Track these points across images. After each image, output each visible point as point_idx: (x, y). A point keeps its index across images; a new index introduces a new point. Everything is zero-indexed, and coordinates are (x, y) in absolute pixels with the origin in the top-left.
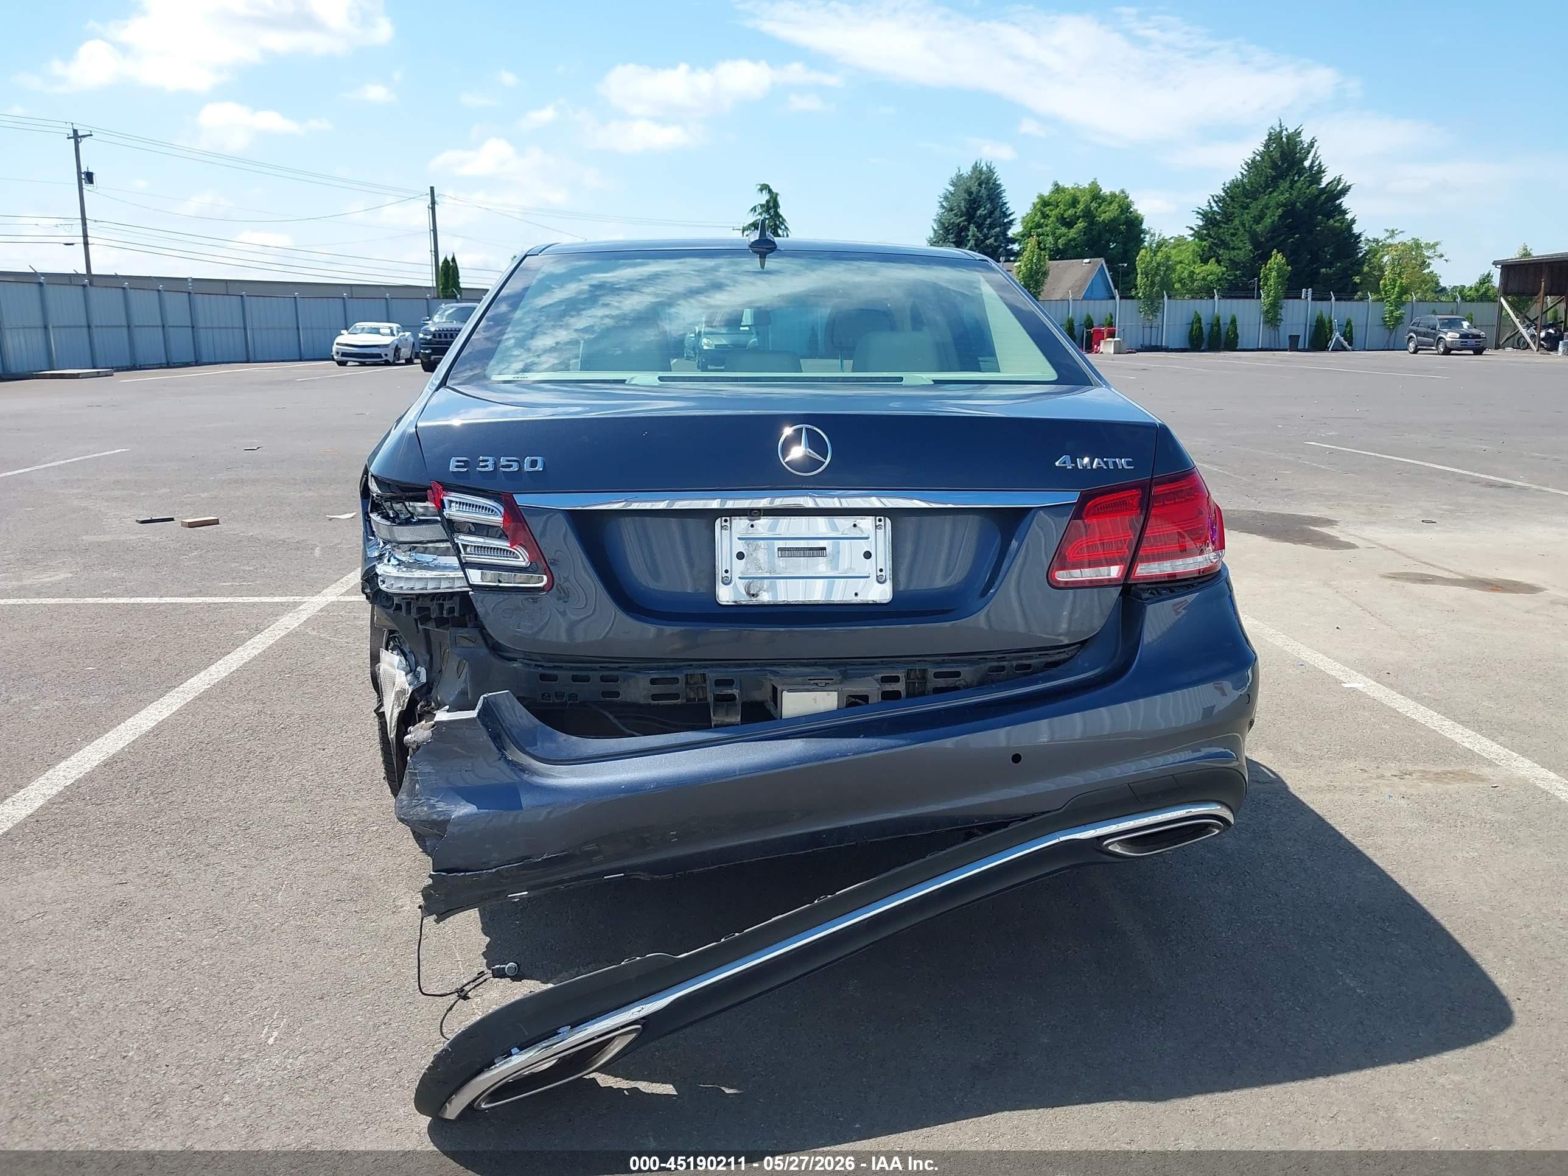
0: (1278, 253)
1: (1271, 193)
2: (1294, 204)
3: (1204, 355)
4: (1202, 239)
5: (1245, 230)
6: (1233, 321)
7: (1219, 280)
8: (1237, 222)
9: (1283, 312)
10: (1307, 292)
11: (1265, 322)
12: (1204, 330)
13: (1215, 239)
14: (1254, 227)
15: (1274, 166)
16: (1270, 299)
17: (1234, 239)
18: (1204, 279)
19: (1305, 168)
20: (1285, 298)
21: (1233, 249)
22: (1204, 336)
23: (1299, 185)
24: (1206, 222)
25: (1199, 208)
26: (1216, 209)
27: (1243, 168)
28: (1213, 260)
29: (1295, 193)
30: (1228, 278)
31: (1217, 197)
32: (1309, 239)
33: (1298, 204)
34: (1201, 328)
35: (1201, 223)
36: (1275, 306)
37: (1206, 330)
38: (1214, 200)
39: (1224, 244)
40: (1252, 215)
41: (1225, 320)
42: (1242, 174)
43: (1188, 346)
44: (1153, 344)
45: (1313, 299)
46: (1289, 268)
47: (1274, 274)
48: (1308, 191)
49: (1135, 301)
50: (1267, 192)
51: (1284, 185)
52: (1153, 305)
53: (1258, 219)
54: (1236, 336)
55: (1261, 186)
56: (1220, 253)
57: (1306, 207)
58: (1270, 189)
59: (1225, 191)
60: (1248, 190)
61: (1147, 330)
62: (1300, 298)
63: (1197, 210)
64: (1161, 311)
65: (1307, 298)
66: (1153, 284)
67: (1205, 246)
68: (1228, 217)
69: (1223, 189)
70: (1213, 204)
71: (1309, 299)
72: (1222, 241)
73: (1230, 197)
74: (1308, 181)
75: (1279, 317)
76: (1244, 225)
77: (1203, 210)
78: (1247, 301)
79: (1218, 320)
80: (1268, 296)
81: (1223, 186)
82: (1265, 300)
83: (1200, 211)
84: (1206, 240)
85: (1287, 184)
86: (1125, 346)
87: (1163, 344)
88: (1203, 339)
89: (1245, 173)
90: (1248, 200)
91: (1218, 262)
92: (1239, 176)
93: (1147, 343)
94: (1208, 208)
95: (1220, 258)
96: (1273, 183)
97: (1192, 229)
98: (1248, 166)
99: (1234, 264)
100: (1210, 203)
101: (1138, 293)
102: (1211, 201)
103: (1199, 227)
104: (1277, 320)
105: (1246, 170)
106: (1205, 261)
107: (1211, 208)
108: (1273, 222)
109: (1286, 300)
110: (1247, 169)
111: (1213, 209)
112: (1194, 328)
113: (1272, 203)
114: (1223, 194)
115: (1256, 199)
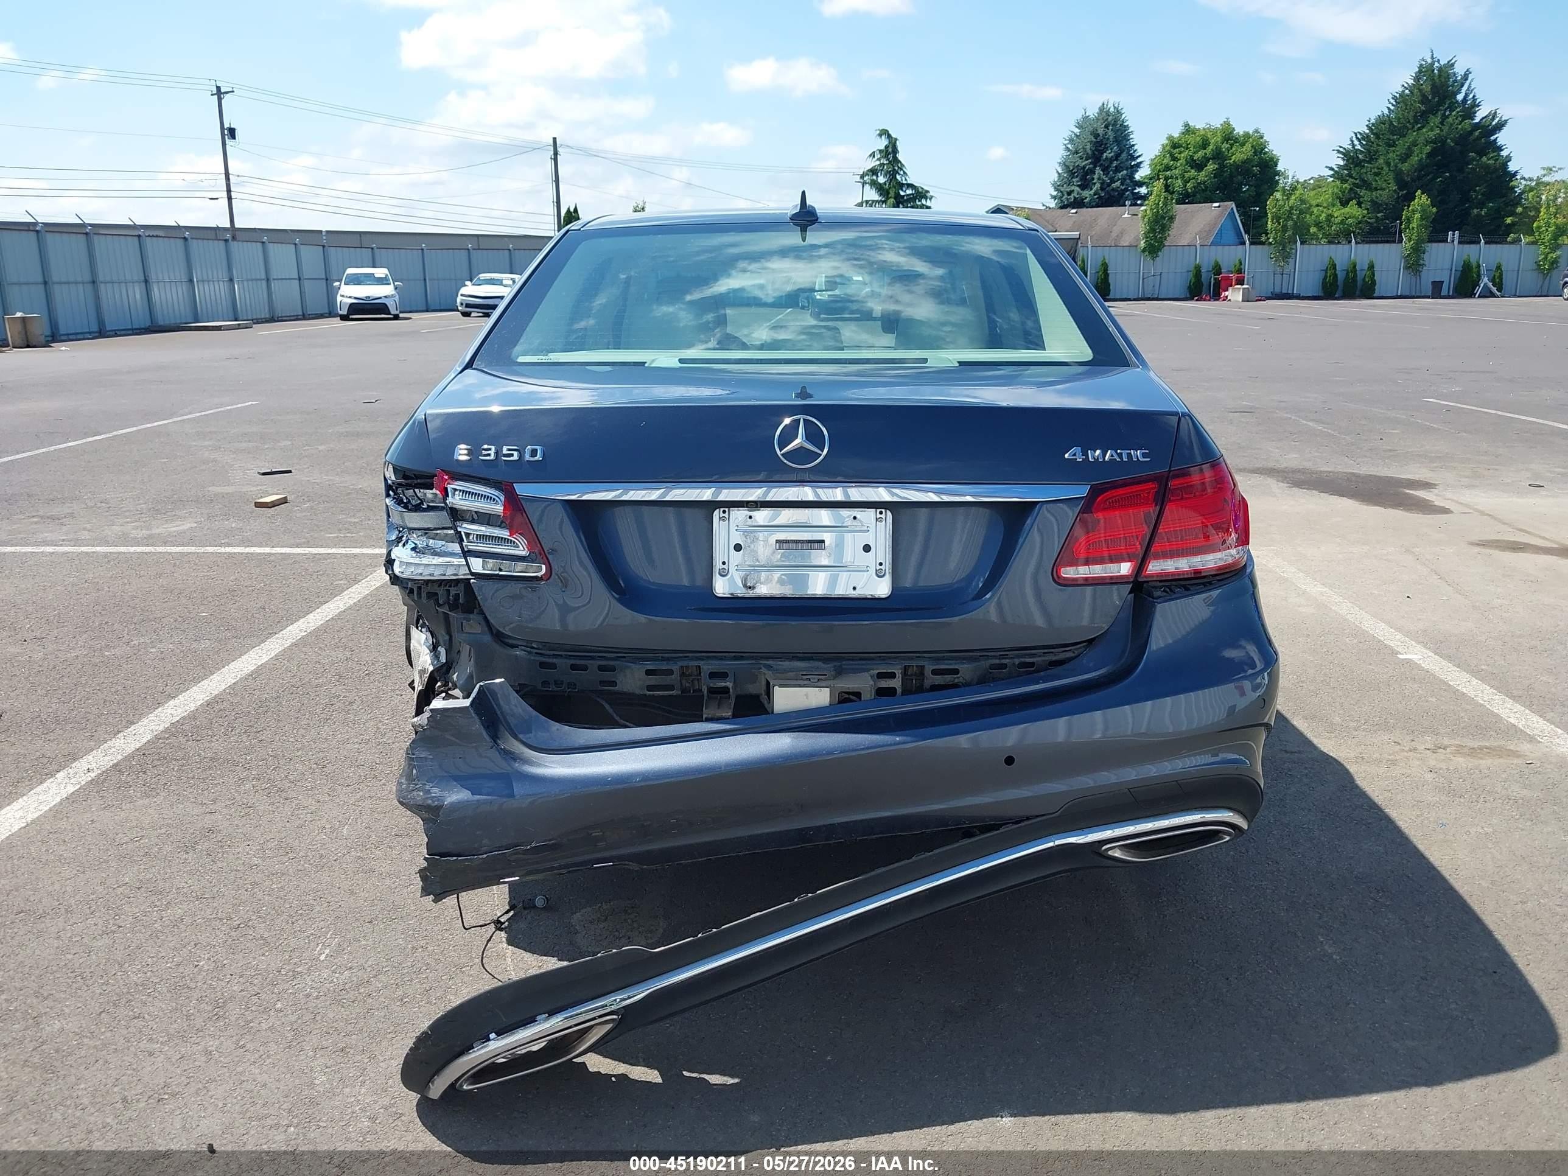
0: (1423, 193)
1: (1419, 129)
2: (1444, 142)
3: (1341, 304)
4: (1343, 180)
5: (1390, 170)
6: (1371, 267)
7: (1360, 223)
8: (1381, 161)
9: (1426, 256)
10: (1454, 235)
11: (1406, 268)
12: (1339, 276)
13: (1356, 179)
14: (1400, 165)
15: (1424, 100)
16: (1412, 242)
17: (1377, 178)
18: (1342, 222)
19: (1457, 101)
20: (1428, 242)
21: (1376, 189)
22: (1339, 283)
23: (1450, 120)
24: (1347, 161)
25: (1341, 147)
26: (1359, 147)
27: (1390, 103)
28: (1354, 201)
29: (1446, 128)
30: (1369, 220)
31: (1360, 134)
32: (1458, 178)
33: (1449, 140)
34: (1335, 275)
35: (1342, 163)
36: (1417, 250)
37: (1341, 276)
38: (1357, 138)
39: (1366, 185)
40: (1398, 153)
41: (1362, 265)
42: (1389, 108)
43: (1321, 294)
44: (1284, 291)
45: (1459, 243)
46: (1435, 210)
47: (1417, 215)
48: (1460, 127)
49: (1266, 247)
50: (1416, 127)
51: (1435, 120)
52: (1284, 252)
53: (1405, 158)
54: (1374, 283)
55: (1409, 122)
56: (1361, 194)
57: (1456, 144)
58: (1419, 125)
59: (1370, 128)
60: (1395, 126)
61: (1278, 277)
62: (1446, 241)
63: (1338, 148)
64: (1293, 256)
65: (1453, 241)
66: (1285, 229)
67: (1346, 188)
68: (1371, 156)
69: (1367, 126)
70: (1356, 142)
71: (1456, 242)
72: (1363, 180)
73: (1374, 134)
74: (1461, 116)
75: (1421, 262)
76: (1388, 164)
77: (1344, 149)
78: (1387, 245)
79: (1355, 266)
80: (1410, 240)
81: (1367, 123)
82: (1407, 244)
83: (1341, 150)
84: (1347, 181)
85: (1438, 120)
86: (1254, 295)
87: (1295, 292)
88: (1337, 286)
89: (1392, 108)
90: (1395, 137)
91: (1359, 204)
92: (1386, 112)
93: (1277, 290)
94: (1350, 147)
95: (1361, 199)
96: (1422, 118)
97: (1331, 169)
98: (1396, 101)
99: (1376, 206)
100: (1352, 141)
101: (1269, 239)
102: (1354, 139)
103: (1339, 166)
104: (1421, 265)
105: (1393, 105)
106: (1344, 203)
107: (1354, 146)
108: (1420, 161)
109: (1429, 244)
110: (1394, 103)
111: (1356, 147)
112: (1328, 275)
113: (1421, 140)
114: (1367, 131)
115: (1404, 136)
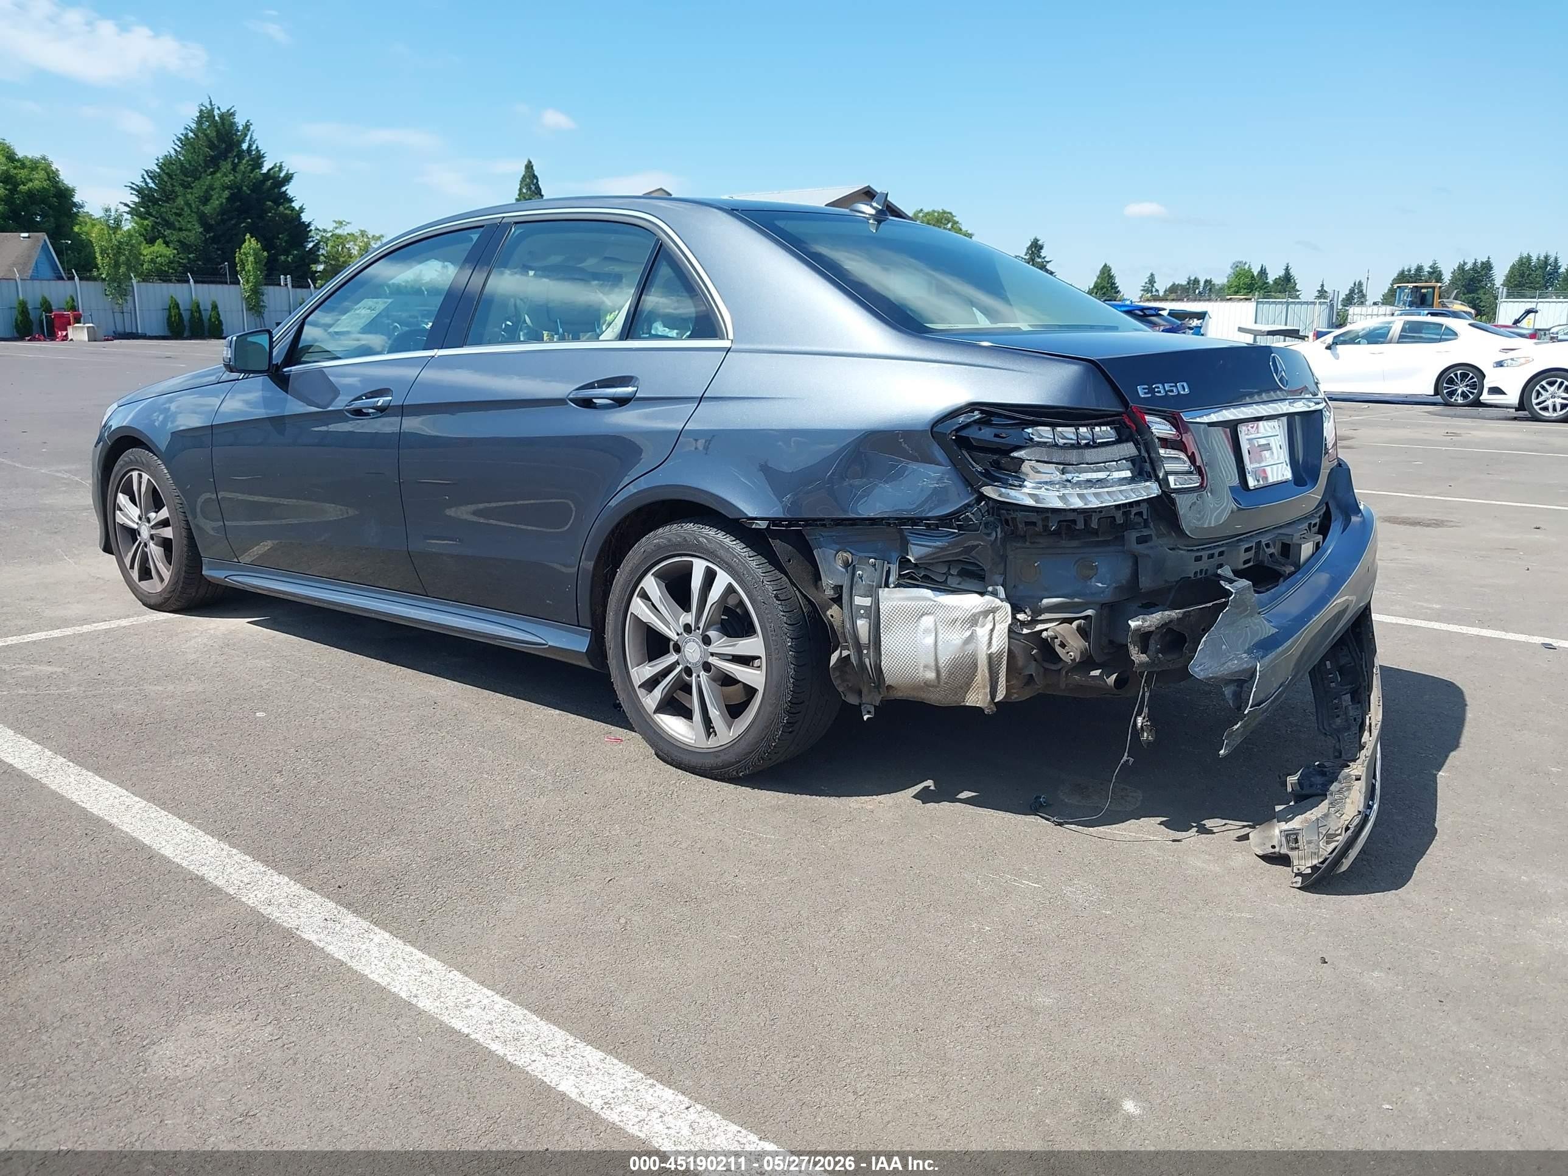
0: (252, 237)
1: (212, 173)
2: (240, 189)
3: (204, 344)
4: (142, 217)
5: (192, 211)
6: (215, 307)
7: (171, 262)
8: (180, 201)
9: (265, 298)
10: (286, 279)
11: (249, 309)
12: (184, 315)
13: (157, 218)
14: (201, 207)
15: (212, 146)
16: (251, 284)
17: (179, 219)
18: (152, 261)
19: (244, 151)
20: (265, 285)
21: (181, 229)
22: (185, 323)
23: (242, 167)
24: (142, 198)
25: (133, 184)
26: (152, 185)
27: (176, 144)
28: (160, 241)
29: (239, 176)
30: (181, 261)
31: (151, 172)
32: (260, 225)
33: (245, 188)
34: (180, 315)
35: (137, 200)
36: (256, 292)
37: (186, 316)
38: (149, 176)
39: (169, 225)
40: (197, 195)
41: (206, 306)
42: (175, 150)
43: (167, 333)
44: (128, 330)
45: (293, 286)
46: (265, 254)
47: (251, 259)
48: (252, 175)
49: (99, 284)
50: (208, 172)
51: (226, 166)
52: (120, 288)
53: (206, 199)
54: (220, 323)
55: (200, 165)
56: (166, 233)
57: (252, 191)
58: (211, 170)
59: (160, 167)
60: (187, 169)
61: (118, 316)
62: (280, 285)
63: (130, 184)
64: (131, 294)
65: (286, 285)
66: (117, 265)
67: (148, 225)
68: (168, 196)
69: (157, 164)
70: (149, 180)
71: (290, 286)
72: (164, 219)
73: (167, 174)
74: (250, 165)
75: (262, 304)
76: (189, 205)
77: (137, 186)
78: (220, 286)
79: (198, 306)
80: (248, 282)
81: (156, 162)
82: (244, 286)
83: (134, 186)
84: (146, 219)
85: (229, 166)
86: (101, 334)
87: (139, 331)
88: (185, 326)
89: (179, 149)
90: (189, 179)
91: (167, 244)
92: (173, 152)
93: (120, 329)
94: (143, 184)
95: (167, 239)
96: (213, 162)
97: (126, 205)
98: (181, 143)
99: (184, 246)
100: (144, 179)
101: (101, 274)
102: (146, 176)
103: (135, 203)
104: (262, 306)
105: (179, 147)
106: (151, 241)
107: (147, 184)
108: (221, 204)
109: (266, 287)
110: (180, 145)
111: (150, 186)
112: (173, 314)
113: (217, 184)
114: (158, 170)
115: (199, 179)
